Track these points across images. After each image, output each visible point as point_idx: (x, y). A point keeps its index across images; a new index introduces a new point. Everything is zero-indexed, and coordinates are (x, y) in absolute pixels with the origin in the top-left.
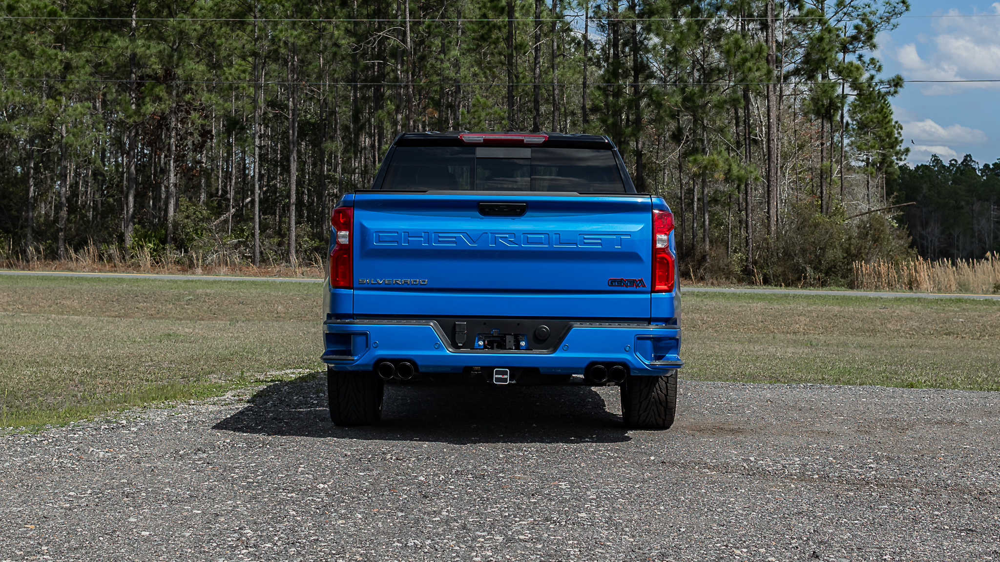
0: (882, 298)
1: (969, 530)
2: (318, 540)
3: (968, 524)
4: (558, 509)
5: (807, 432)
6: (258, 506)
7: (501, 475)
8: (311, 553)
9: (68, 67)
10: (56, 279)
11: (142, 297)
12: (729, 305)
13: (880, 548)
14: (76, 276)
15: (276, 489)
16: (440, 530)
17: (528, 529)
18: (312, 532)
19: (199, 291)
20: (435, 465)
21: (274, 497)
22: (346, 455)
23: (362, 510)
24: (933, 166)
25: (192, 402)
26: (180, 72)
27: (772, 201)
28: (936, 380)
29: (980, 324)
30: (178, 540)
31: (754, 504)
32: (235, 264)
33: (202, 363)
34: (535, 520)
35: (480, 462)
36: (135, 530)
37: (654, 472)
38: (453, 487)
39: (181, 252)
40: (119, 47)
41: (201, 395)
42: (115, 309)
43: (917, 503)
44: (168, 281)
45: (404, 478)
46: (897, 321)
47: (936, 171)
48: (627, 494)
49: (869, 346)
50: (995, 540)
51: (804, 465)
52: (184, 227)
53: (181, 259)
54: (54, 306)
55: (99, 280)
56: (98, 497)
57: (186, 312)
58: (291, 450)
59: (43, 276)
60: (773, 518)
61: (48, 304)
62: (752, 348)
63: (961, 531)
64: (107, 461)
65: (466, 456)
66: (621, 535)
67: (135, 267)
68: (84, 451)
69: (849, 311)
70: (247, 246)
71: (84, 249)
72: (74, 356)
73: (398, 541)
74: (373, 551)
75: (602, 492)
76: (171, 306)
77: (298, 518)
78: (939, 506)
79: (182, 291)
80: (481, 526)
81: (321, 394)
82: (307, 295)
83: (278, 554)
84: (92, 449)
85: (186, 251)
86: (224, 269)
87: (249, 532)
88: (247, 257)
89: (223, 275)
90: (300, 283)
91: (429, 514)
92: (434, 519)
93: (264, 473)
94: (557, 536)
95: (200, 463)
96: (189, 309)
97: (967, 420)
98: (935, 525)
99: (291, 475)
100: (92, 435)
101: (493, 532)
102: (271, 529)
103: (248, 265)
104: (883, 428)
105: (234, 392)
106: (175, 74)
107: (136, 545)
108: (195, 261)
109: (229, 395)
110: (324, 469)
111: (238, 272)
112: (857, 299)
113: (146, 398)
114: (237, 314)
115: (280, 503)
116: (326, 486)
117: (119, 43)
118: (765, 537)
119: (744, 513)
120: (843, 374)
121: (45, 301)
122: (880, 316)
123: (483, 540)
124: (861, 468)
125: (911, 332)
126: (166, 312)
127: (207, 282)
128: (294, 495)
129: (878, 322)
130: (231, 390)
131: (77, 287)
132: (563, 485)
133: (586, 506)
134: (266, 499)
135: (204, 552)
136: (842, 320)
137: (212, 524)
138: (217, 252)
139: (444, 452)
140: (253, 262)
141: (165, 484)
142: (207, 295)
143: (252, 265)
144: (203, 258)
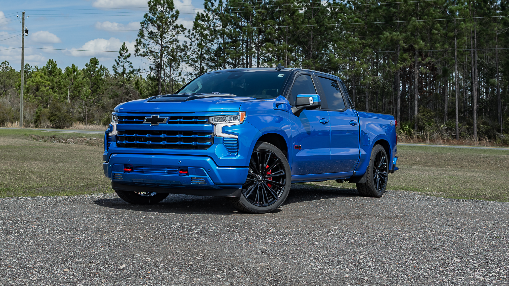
39: (422, 133)
52: (422, 121)
70: (453, 130)
88: (453, 136)
103: (453, 139)
108: (425, 137)
127: (429, 148)
143: (455, 139)
144: (430, 136)
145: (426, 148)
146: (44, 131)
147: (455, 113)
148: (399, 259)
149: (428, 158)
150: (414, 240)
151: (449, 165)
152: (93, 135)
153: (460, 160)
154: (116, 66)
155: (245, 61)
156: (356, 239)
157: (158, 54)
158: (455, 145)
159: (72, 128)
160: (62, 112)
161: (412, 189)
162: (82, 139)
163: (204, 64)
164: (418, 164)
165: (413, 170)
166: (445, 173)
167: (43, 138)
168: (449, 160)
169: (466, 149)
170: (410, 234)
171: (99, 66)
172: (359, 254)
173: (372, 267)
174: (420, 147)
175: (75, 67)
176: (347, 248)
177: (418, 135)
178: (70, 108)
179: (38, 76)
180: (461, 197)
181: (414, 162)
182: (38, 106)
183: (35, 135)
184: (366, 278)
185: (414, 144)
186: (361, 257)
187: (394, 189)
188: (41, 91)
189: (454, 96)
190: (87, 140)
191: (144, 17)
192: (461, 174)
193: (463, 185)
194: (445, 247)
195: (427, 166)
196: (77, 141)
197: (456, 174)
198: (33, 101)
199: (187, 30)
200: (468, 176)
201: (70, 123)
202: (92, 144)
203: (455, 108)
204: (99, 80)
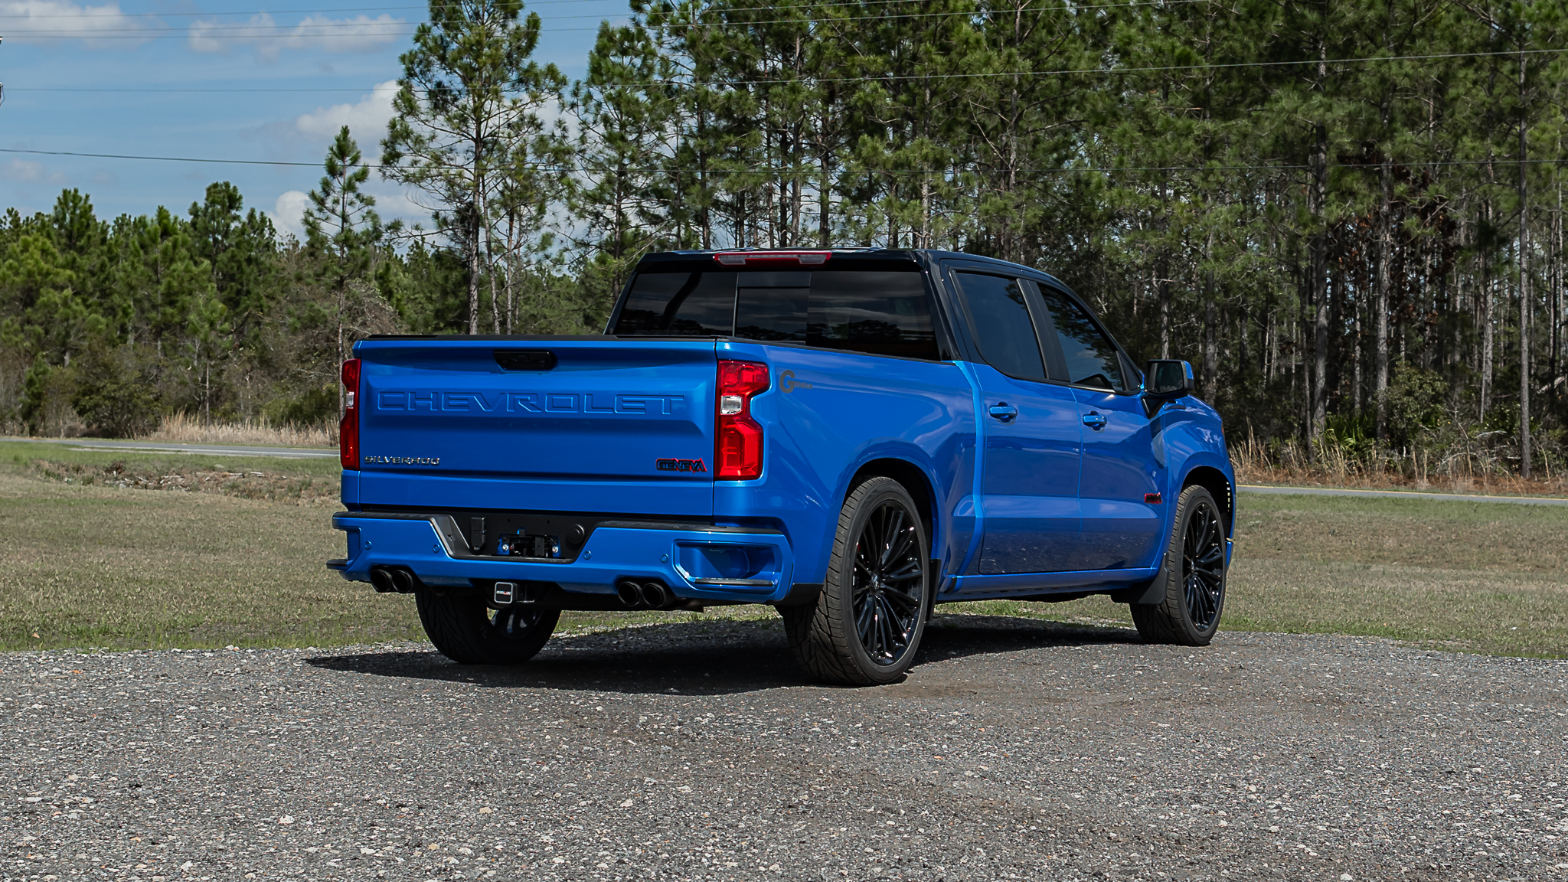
9: (1210, 147)
39: (1401, 453)
40: (1284, 109)
52: (1403, 410)
67: (1320, 477)
70: (1511, 443)
85: (1408, 451)
86: (1461, 483)
88: (1511, 462)
103: (1509, 474)
106: (1380, 152)
108: (1416, 468)
111: (1485, 487)
140: (1519, 470)
143: (1517, 475)
144: (1431, 463)
145: (1417, 503)
146: (74, 446)
147: (1519, 383)
148: (1354, 793)
149: (1425, 538)
150: (1394, 754)
151: (1495, 563)
152: (250, 463)
153: (1534, 544)
154: (316, 214)
155: (776, 199)
156: (1229, 749)
157: (467, 174)
158: (1517, 493)
159: (159, 437)
160: (123, 379)
161: (1376, 632)
162: (212, 474)
163: (629, 206)
164: (1388, 558)
165: (1375, 575)
166: (1481, 586)
167: (78, 470)
168: (1495, 544)
169: (1556, 507)
170: (1381, 740)
171: (244, 215)
172: (1243, 783)
173: (1284, 809)
174: (1396, 502)
175: (167, 217)
176: (1208, 770)
177: (1389, 462)
178: (151, 367)
179: (31, 249)
180: (1531, 653)
181: (1374, 553)
182: (33, 356)
183: (51, 462)
184: (1274, 829)
185: (1376, 491)
186: (1253, 788)
187: (1318, 631)
188: (45, 305)
189: (1513, 320)
190: (233, 477)
191: (417, 40)
192: (1534, 588)
193: (1538, 619)
194: (1479, 770)
195: (1422, 565)
196: (195, 480)
197: (1517, 588)
198: (16, 339)
199: (571, 87)
200: (1558, 596)
201: (151, 418)
202: (251, 492)
203: (1520, 366)
204: (244, 265)
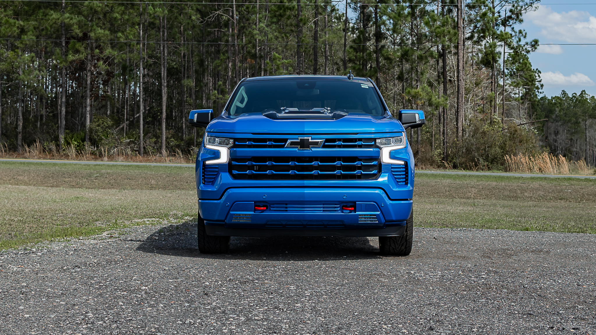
0: (523, 177)
1: (529, 314)
2: (131, 319)
3: (530, 310)
4: (284, 301)
5: (451, 256)
6: (102, 299)
7: (256, 281)
8: (125, 327)
9: (23, 31)
10: (14, 163)
11: (67, 175)
12: (429, 181)
13: (472, 324)
14: (27, 162)
15: (116, 290)
16: (208, 314)
17: (263, 313)
18: (129, 315)
19: (103, 171)
20: (218, 276)
21: (112, 295)
22: (165, 270)
23: (164, 302)
24: (562, 97)
25: (81, 238)
26: (92, 34)
27: (459, 118)
28: (543, 226)
29: (581, 193)
30: (46, 320)
31: (404, 298)
32: (128, 155)
33: (93, 214)
34: (268, 308)
35: (246, 274)
36: (21, 314)
37: (350, 280)
38: (225, 289)
39: (95, 147)
40: (54, 18)
41: (87, 234)
42: (50, 182)
43: (503, 298)
44: (84, 165)
45: (196, 283)
46: (530, 191)
47: (564, 100)
48: (330, 293)
49: (510, 206)
50: (543, 320)
51: (443, 276)
52: (96, 132)
53: (94, 152)
54: (12, 180)
55: (41, 164)
56: (4, 294)
57: (94, 184)
58: (132, 266)
59: (6, 162)
60: (413, 307)
61: (9, 179)
62: (437, 207)
63: (524, 314)
64: (18, 273)
65: (238, 271)
66: (318, 317)
67: (66, 156)
68: (5, 267)
69: (502, 185)
70: (136, 144)
71: (34, 145)
72: (15, 210)
73: (181, 320)
74: (163, 326)
75: (314, 291)
76: (85, 180)
77: (123, 307)
78: (516, 300)
79: (92, 171)
80: (234, 312)
81: (162, 234)
82: (170, 174)
83: (105, 328)
84: (10, 266)
85: (98, 147)
86: (121, 158)
87: (90, 315)
88: (136, 151)
89: (120, 162)
90: (166, 167)
91: (204, 304)
92: (207, 307)
93: (111, 280)
94: (279, 317)
95: (75, 274)
96: (96, 182)
97: (551, 250)
98: (510, 311)
99: (127, 281)
100: (13, 258)
101: (240, 315)
102: (105, 313)
103: (136, 155)
104: (498, 254)
105: (108, 232)
106: (90, 36)
107: (19, 323)
108: (103, 153)
109: (105, 234)
110: (149, 278)
111: (130, 160)
112: (508, 178)
113: (53, 235)
114: (126, 185)
115: (115, 298)
116: (147, 288)
117: (54, 16)
118: (405, 318)
119: (397, 304)
120: (487, 222)
121: (7, 177)
122: (520, 188)
123: (232, 320)
124: (477, 277)
125: (539, 198)
126: (82, 184)
127: (108, 166)
128: (125, 293)
129: (519, 192)
130: (107, 230)
131: (27, 168)
132: (292, 287)
133: (302, 300)
134: (107, 296)
135: (60, 326)
136: (497, 191)
137: (70, 310)
138: (117, 147)
139: (225, 268)
140: (139, 153)
141: (48, 287)
142: (108, 173)
143: (138, 155)
144: (108, 151)
145: (104, 166)
174: (95, 165)
185: (88, 162)
